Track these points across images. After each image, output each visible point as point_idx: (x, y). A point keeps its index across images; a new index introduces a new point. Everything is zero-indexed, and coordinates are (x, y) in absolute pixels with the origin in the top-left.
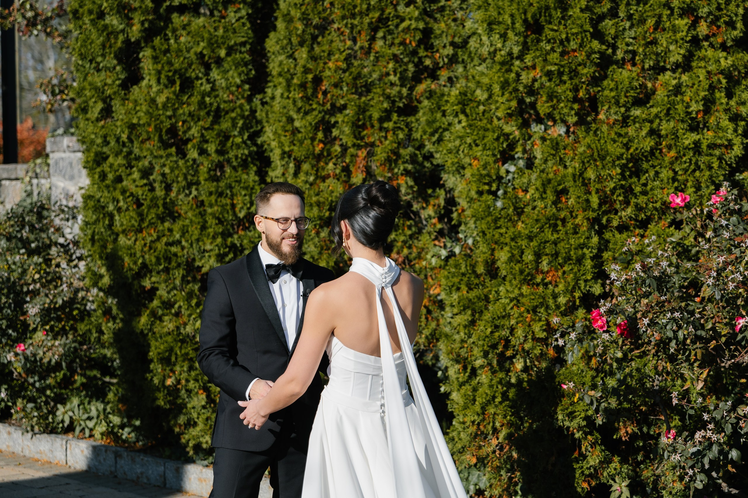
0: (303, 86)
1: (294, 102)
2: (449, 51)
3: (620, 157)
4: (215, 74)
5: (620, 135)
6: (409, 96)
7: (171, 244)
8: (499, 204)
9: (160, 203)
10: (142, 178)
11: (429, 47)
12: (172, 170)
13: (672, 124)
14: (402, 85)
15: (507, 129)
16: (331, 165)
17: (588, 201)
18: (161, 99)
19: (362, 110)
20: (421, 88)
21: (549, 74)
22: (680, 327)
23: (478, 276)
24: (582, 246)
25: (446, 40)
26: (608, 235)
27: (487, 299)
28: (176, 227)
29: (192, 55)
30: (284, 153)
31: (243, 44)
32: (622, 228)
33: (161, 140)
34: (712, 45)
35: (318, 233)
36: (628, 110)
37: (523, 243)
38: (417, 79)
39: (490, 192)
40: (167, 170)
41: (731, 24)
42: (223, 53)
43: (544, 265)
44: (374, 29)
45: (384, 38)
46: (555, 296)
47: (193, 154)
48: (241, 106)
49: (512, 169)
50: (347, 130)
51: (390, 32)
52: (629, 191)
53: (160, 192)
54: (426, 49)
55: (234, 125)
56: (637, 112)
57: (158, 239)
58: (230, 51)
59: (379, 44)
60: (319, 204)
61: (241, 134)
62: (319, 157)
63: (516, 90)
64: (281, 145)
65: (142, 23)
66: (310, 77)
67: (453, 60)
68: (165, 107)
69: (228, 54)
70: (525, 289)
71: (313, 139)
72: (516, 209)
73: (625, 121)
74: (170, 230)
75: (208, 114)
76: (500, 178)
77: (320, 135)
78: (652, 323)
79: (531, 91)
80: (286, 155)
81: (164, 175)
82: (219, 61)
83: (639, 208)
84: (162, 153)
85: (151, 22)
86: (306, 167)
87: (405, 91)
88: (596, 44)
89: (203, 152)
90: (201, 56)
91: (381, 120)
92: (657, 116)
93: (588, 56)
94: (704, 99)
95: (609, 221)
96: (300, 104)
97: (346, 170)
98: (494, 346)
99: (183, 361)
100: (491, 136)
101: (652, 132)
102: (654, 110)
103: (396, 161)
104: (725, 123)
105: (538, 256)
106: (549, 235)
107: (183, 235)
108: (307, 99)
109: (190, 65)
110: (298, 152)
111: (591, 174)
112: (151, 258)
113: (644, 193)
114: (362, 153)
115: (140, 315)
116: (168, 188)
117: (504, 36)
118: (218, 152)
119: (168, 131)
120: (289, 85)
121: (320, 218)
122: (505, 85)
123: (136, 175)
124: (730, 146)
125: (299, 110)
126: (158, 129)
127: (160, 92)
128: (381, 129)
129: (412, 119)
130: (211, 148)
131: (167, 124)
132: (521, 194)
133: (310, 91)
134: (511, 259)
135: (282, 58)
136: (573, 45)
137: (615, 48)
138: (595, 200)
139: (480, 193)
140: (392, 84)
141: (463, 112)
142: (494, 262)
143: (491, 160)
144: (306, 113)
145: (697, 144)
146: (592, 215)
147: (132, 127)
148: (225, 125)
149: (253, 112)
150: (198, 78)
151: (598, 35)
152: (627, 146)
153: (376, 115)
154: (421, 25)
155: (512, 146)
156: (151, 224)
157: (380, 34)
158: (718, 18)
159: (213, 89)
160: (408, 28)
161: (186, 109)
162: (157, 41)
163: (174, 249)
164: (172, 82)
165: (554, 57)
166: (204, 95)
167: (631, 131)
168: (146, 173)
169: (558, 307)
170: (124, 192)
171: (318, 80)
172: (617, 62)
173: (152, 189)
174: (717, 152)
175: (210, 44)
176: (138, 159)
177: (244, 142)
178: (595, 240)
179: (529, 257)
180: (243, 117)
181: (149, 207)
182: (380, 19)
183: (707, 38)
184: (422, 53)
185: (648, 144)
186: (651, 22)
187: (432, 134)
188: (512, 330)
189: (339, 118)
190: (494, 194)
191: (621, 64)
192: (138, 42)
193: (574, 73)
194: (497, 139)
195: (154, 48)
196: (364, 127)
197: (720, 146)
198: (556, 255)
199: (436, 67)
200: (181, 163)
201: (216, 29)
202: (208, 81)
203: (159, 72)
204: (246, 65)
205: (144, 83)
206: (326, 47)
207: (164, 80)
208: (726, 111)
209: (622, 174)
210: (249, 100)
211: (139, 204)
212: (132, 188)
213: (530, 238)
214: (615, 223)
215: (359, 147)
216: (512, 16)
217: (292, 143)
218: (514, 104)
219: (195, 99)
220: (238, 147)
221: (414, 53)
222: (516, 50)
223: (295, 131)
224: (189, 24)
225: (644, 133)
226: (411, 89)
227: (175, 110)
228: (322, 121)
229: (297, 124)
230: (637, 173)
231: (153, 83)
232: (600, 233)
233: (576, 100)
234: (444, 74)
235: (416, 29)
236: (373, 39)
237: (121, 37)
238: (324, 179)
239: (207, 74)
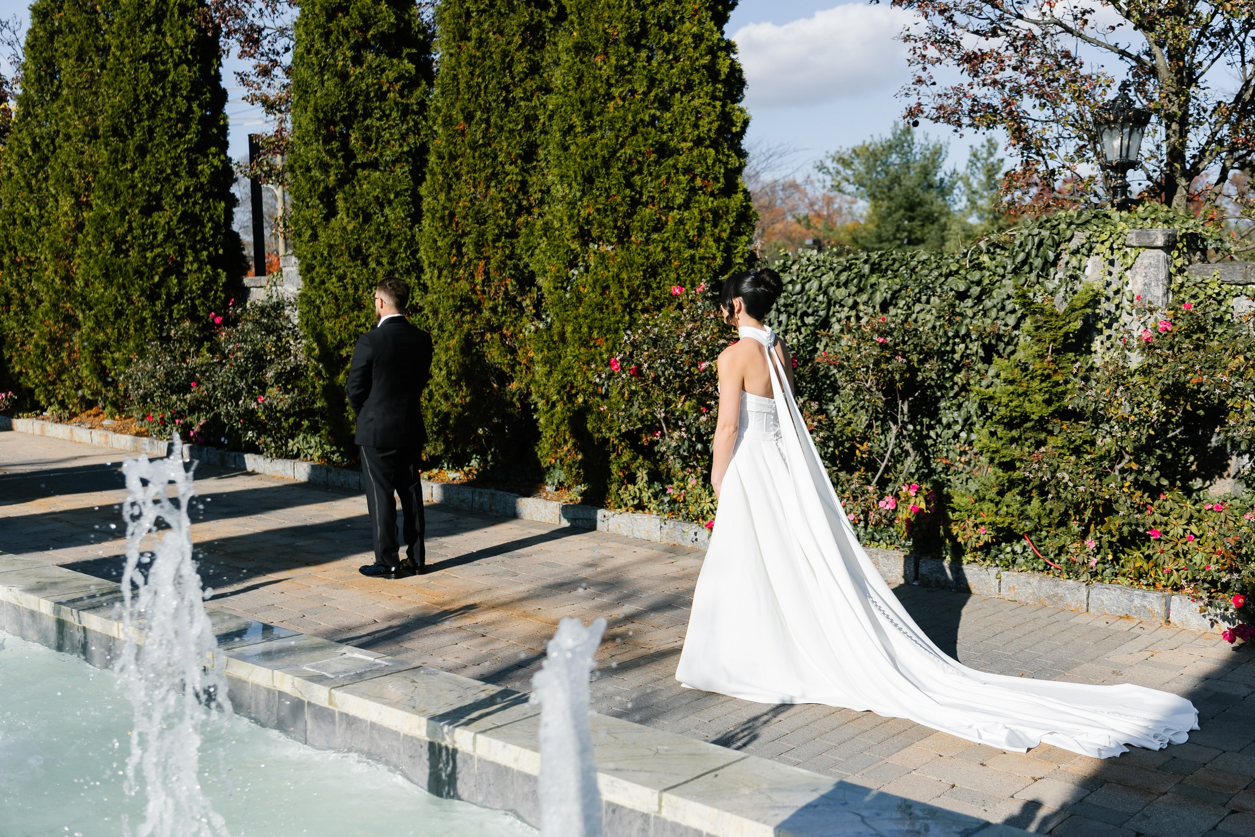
0: (442, 218)
1: (436, 229)
2: (538, 195)
3: (642, 265)
4: (387, 211)
5: (643, 250)
6: (513, 225)
7: (360, 326)
8: (568, 295)
9: (351, 298)
10: (338, 281)
11: (526, 193)
12: (358, 275)
13: (677, 244)
14: (508, 218)
15: (573, 247)
16: (461, 271)
17: (622, 293)
18: (350, 227)
19: (482, 234)
20: (521, 220)
21: (598, 210)
22: (666, 369)
23: (555, 343)
24: (618, 322)
25: (536, 188)
26: (635, 315)
27: (560, 356)
28: (362, 315)
29: (370, 197)
30: (430, 263)
31: (406, 190)
32: (645, 310)
33: (350, 255)
34: (704, 193)
35: (453, 317)
36: (649, 234)
37: (581, 320)
38: (518, 214)
39: (562, 288)
40: (355, 276)
41: (716, 179)
42: (392, 196)
43: (595, 335)
44: (488, 179)
45: (496, 186)
46: (601, 354)
47: (373, 265)
48: (405, 233)
49: (576, 272)
50: (471, 248)
51: (500, 183)
52: (648, 287)
53: (351, 291)
54: (524, 194)
55: (400, 246)
56: (655, 236)
57: (350, 322)
58: (397, 195)
59: (493, 191)
60: (453, 297)
61: (405, 251)
62: (454, 266)
63: (578, 221)
64: (428, 257)
65: (336, 175)
66: (447, 212)
67: (542, 202)
68: (352, 232)
69: (396, 197)
70: (583, 350)
71: (449, 254)
72: (578, 298)
73: (647, 241)
74: (358, 317)
75: (382, 237)
76: (568, 279)
77: (454, 251)
78: (649, 368)
79: (588, 222)
80: (431, 264)
81: (353, 279)
82: (390, 202)
83: (655, 298)
84: (351, 264)
85: (342, 174)
86: (445, 272)
87: (510, 222)
88: (628, 191)
89: (379, 263)
90: (377, 198)
91: (494, 241)
92: (668, 238)
93: (623, 199)
94: (698, 227)
95: (636, 306)
96: (440, 230)
97: (472, 275)
98: (564, 387)
100: (562, 251)
101: (664, 249)
102: (666, 235)
103: (504, 269)
104: (711, 243)
105: (590, 328)
106: (597, 315)
107: (367, 320)
108: (445, 227)
109: (370, 204)
110: (440, 263)
111: (624, 276)
112: (345, 335)
113: (659, 288)
114: (482, 263)
115: (339, 374)
116: (356, 289)
117: (570, 185)
118: (388, 263)
119: (355, 249)
120: (433, 216)
121: (454, 306)
122: (570, 217)
123: (334, 279)
124: (714, 258)
125: (440, 235)
126: (348, 248)
127: (349, 222)
128: (494, 247)
129: (515, 241)
130: (385, 261)
131: (354, 244)
132: (581, 289)
133: (447, 222)
134: (573, 332)
135: (430, 199)
136: (613, 192)
137: (641, 195)
138: (626, 292)
139: (556, 288)
140: (502, 218)
141: (545, 235)
142: (564, 333)
143: (562, 266)
144: (445, 237)
145: (692, 257)
146: (624, 302)
147: (331, 246)
148: (394, 245)
149: (413, 236)
150: (375, 213)
151: (630, 185)
152: (648, 258)
153: (490, 238)
154: (520, 178)
155: (576, 257)
156: (345, 312)
157: (493, 184)
158: (707, 175)
159: (386, 221)
160: (510, 181)
161: (367, 234)
162: (347, 187)
163: (361, 329)
164: (357, 216)
165: (602, 199)
166: (379, 224)
167: (651, 248)
168: (341, 278)
169: (603, 361)
170: (326, 291)
171: (452, 215)
172: (643, 204)
173: (346, 289)
174: (706, 262)
175: (383, 190)
176: (336, 268)
177: (407, 257)
178: (627, 318)
179: (585, 329)
180: (406, 239)
181: (344, 301)
182: (492, 174)
183: (701, 188)
184: (521, 197)
185: (661, 257)
186: (664, 177)
187: (527, 251)
188: (575, 375)
189: (466, 240)
190: (565, 289)
191: (646, 205)
192: (334, 189)
193: (614, 210)
194: (567, 253)
195: (344, 192)
196: (483, 246)
197: (708, 258)
198: (602, 327)
199: (531, 206)
200: (365, 271)
201: (387, 180)
202: (383, 215)
203: (348, 209)
204: (408, 204)
205: (339, 216)
206: (458, 193)
207: (351, 214)
208: (712, 235)
209: (644, 275)
210: (411, 228)
211: (336, 299)
212: (332, 289)
213: (586, 317)
214: (640, 307)
215: (479, 259)
216: (575, 172)
217: (436, 257)
218: (577, 230)
219: (373, 228)
220: (403, 260)
221: (516, 197)
222: (578, 194)
223: (438, 248)
224: (369, 176)
225: (659, 249)
226: (514, 221)
227: (359, 235)
228: (455, 242)
229: (439, 244)
230: (654, 274)
231: (344, 217)
232: (630, 314)
233: (616, 227)
234: (536, 211)
235: (516, 181)
236: (488, 187)
237: (322, 185)
238: (457, 280)
239: (382, 211)
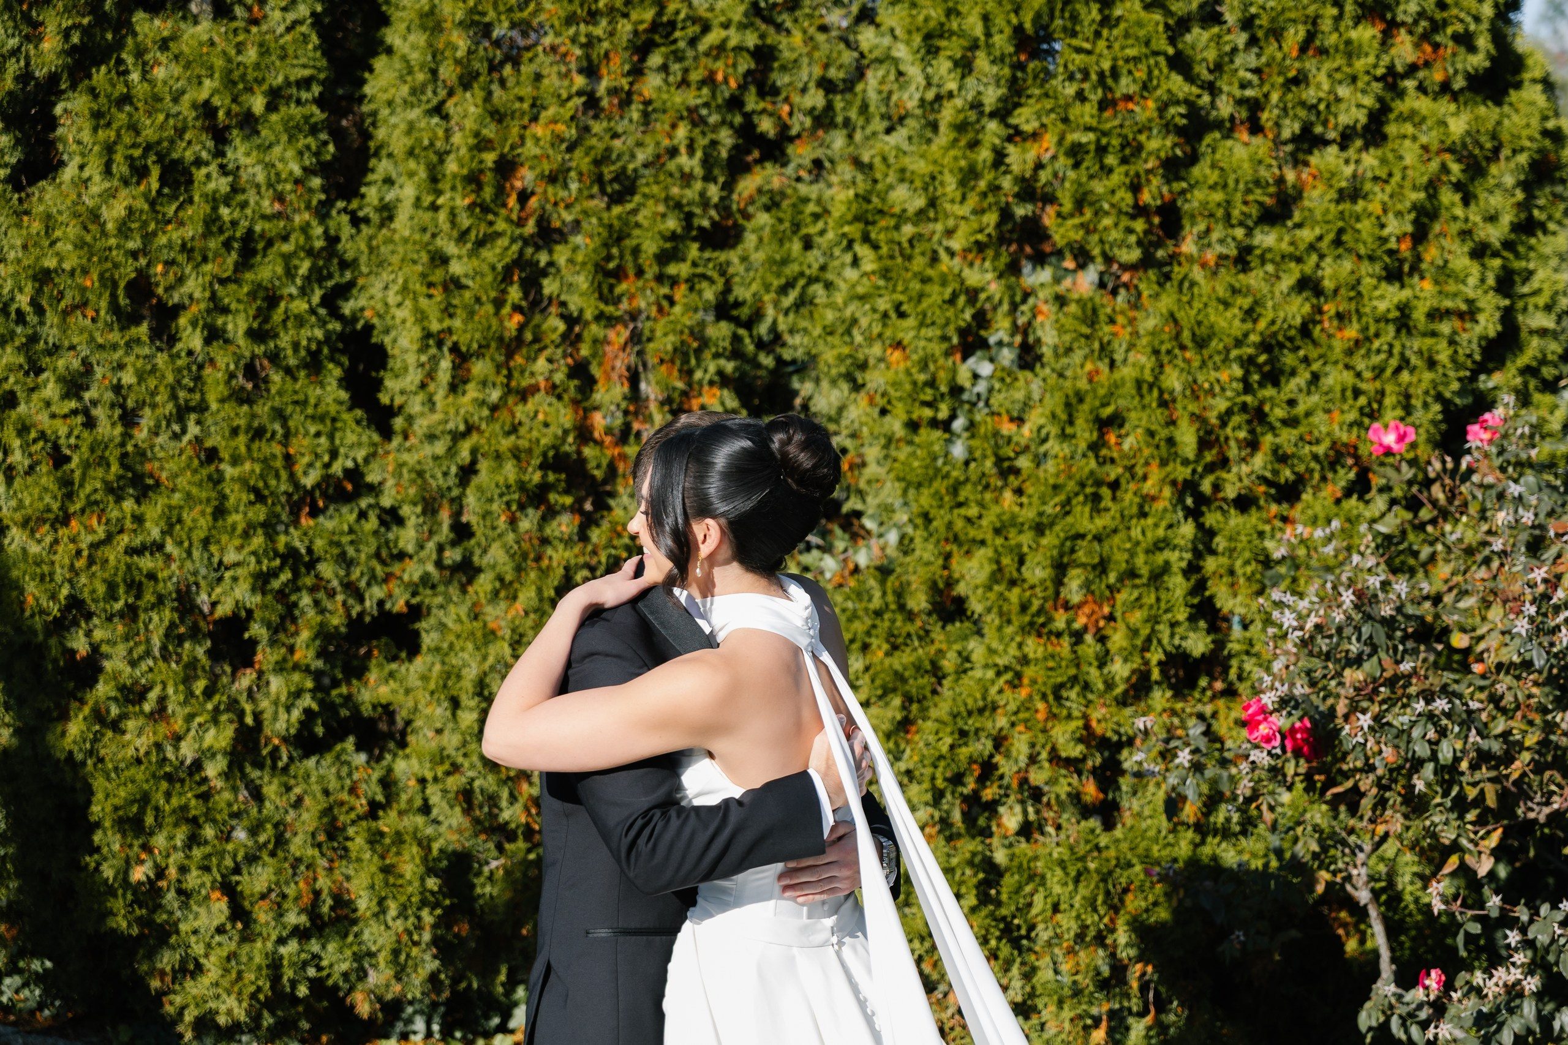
0: (473, 180)
1: (453, 215)
2: (816, 99)
3: (1239, 343)
4: (239, 152)
5: (1235, 291)
6: (724, 206)
7: (138, 551)
8: (958, 451)
9: (113, 455)
10: (66, 396)
11: (768, 91)
12: (141, 377)
13: (1347, 265)
14: (708, 178)
15: (974, 277)
16: (541, 364)
17: (1171, 441)
18: (114, 213)
19: (616, 236)
20: (748, 185)
21: (1076, 152)
22: (1443, 733)
23: (910, 616)
24: (1161, 545)
25: (809, 72)
26: (1211, 519)
27: (936, 672)
28: (153, 511)
29: (185, 108)
30: (428, 335)
31: (305, 83)
32: (1244, 503)
33: (114, 307)
34: (1422, 89)
35: (513, 522)
36: (1250, 232)
37: (1026, 539)
38: (737, 167)
39: (934, 423)
40: (128, 378)
41: (1466, 41)
42: (258, 103)
43: (1074, 588)
44: (642, 48)
45: (664, 68)
46: (1103, 661)
47: (193, 340)
48: (305, 229)
49: (986, 369)
50: (582, 281)
51: (679, 57)
52: (1258, 416)
53: (107, 428)
54: (762, 94)
55: (290, 273)
56: (1267, 239)
57: (109, 539)
58: (275, 98)
59: (651, 84)
60: (516, 454)
61: (304, 292)
62: (511, 346)
63: (995, 188)
64: (421, 317)
65: (66, 34)
66: (490, 158)
67: (823, 120)
68: (124, 230)
69: (271, 107)
70: (1033, 647)
71: (499, 303)
72: (999, 460)
73: (1243, 259)
74: (139, 519)
75: (227, 245)
76: (956, 391)
77: (515, 294)
78: (1380, 724)
79: (1028, 190)
80: (431, 339)
81: (117, 388)
82: (249, 123)
83: (1280, 457)
84: (115, 336)
85: (86, 31)
86: (479, 368)
87: (714, 192)
88: (1177, 84)
89: (214, 335)
90: (207, 110)
91: (664, 258)
92: (1312, 247)
93: (1162, 109)
94: (1415, 207)
95: (1217, 487)
96: (465, 221)
97: (581, 373)
98: (957, 779)
99: (176, 825)
100: (936, 294)
101: (1308, 285)
102: (1307, 235)
103: (698, 352)
104: (1461, 261)
105: (1060, 569)
106: (1082, 519)
107: (168, 531)
108: (482, 209)
109: (180, 132)
110: (463, 331)
111: (1173, 380)
112: (91, 586)
113: (1291, 422)
114: (619, 335)
115: (65, 717)
116: (129, 419)
117: (965, 66)
118: (251, 334)
119: (131, 286)
120: (434, 179)
121: (522, 486)
122: (968, 176)
123: (51, 390)
124: (1470, 314)
125: (463, 236)
126: (109, 282)
127: (110, 195)
128: (660, 278)
129: (732, 256)
130: (237, 326)
131: (128, 271)
132: (1007, 428)
133: (488, 193)
134: (997, 575)
135: (414, 114)
136: (1126, 85)
137: (1212, 89)
138: (1187, 438)
139: (913, 426)
140: (686, 178)
141: (866, 239)
142: (950, 583)
143: (938, 348)
144: (480, 243)
145: (1404, 309)
146: (1183, 473)
147: (43, 277)
148: (267, 270)
149: (333, 240)
150: (199, 163)
151: (1181, 64)
152: (1251, 314)
153: (650, 247)
154: (751, 40)
155: (982, 320)
156: (91, 503)
157: (655, 59)
158: (1437, 26)
159: (235, 189)
160: (720, 49)
161: (175, 234)
162: (100, 76)
163: (146, 563)
164: (140, 172)
165: (1086, 113)
166: (214, 200)
167: (1254, 279)
168: (74, 386)
169: (1109, 685)
170: (23, 430)
171: (506, 167)
172: (1218, 125)
173: (90, 423)
174: (1445, 328)
175: (229, 82)
176: (54, 350)
177: (313, 311)
178: (1188, 529)
179: (1037, 572)
180: (310, 252)
181: (86, 465)
182: (655, 26)
183: (1412, 69)
184: (752, 102)
185: (1297, 309)
186: (1295, 36)
187: (784, 290)
188: (999, 741)
189: (561, 254)
190: (946, 425)
191: (1228, 128)
192: (53, 79)
193: (1131, 151)
194: (952, 301)
195: (93, 92)
196: (619, 274)
197: (1448, 313)
198: (1102, 567)
199: (785, 137)
200: (161, 359)
201: (240, 48)
202: (223, 170)
203: (109, 149)
204: (314, 130)
205: (69, 173)
206: (527, 91)
207: (121, 167)
208: (1465, 234)
209: (1245, 380)
210: (322, 213)
211: (59, 459)
212: (43, 419)
213: (1040, 529)
214: (1230, 492)
215: (609, 321)
216: (986, 18)
217: (448, 311)
218: (991, 219)
219: (198, 210)
220: (300, 322)
221: (735, 103)
222: (991, 96)
223: (454, 284)
224: (174, 37)
225: (1287, 282)
226: (729, 187)
227: (148, 238)
228: (519, 262)
229: (456, 268)
230: (1274, 377)
231: (94, 170)
232: (1194, 514)
233: (1140, 211)
234: (802, 153)
235: (739, 49)
236: (637, 72)
237: (13, 68)
238: (524, 395)
239: (219, 153)
